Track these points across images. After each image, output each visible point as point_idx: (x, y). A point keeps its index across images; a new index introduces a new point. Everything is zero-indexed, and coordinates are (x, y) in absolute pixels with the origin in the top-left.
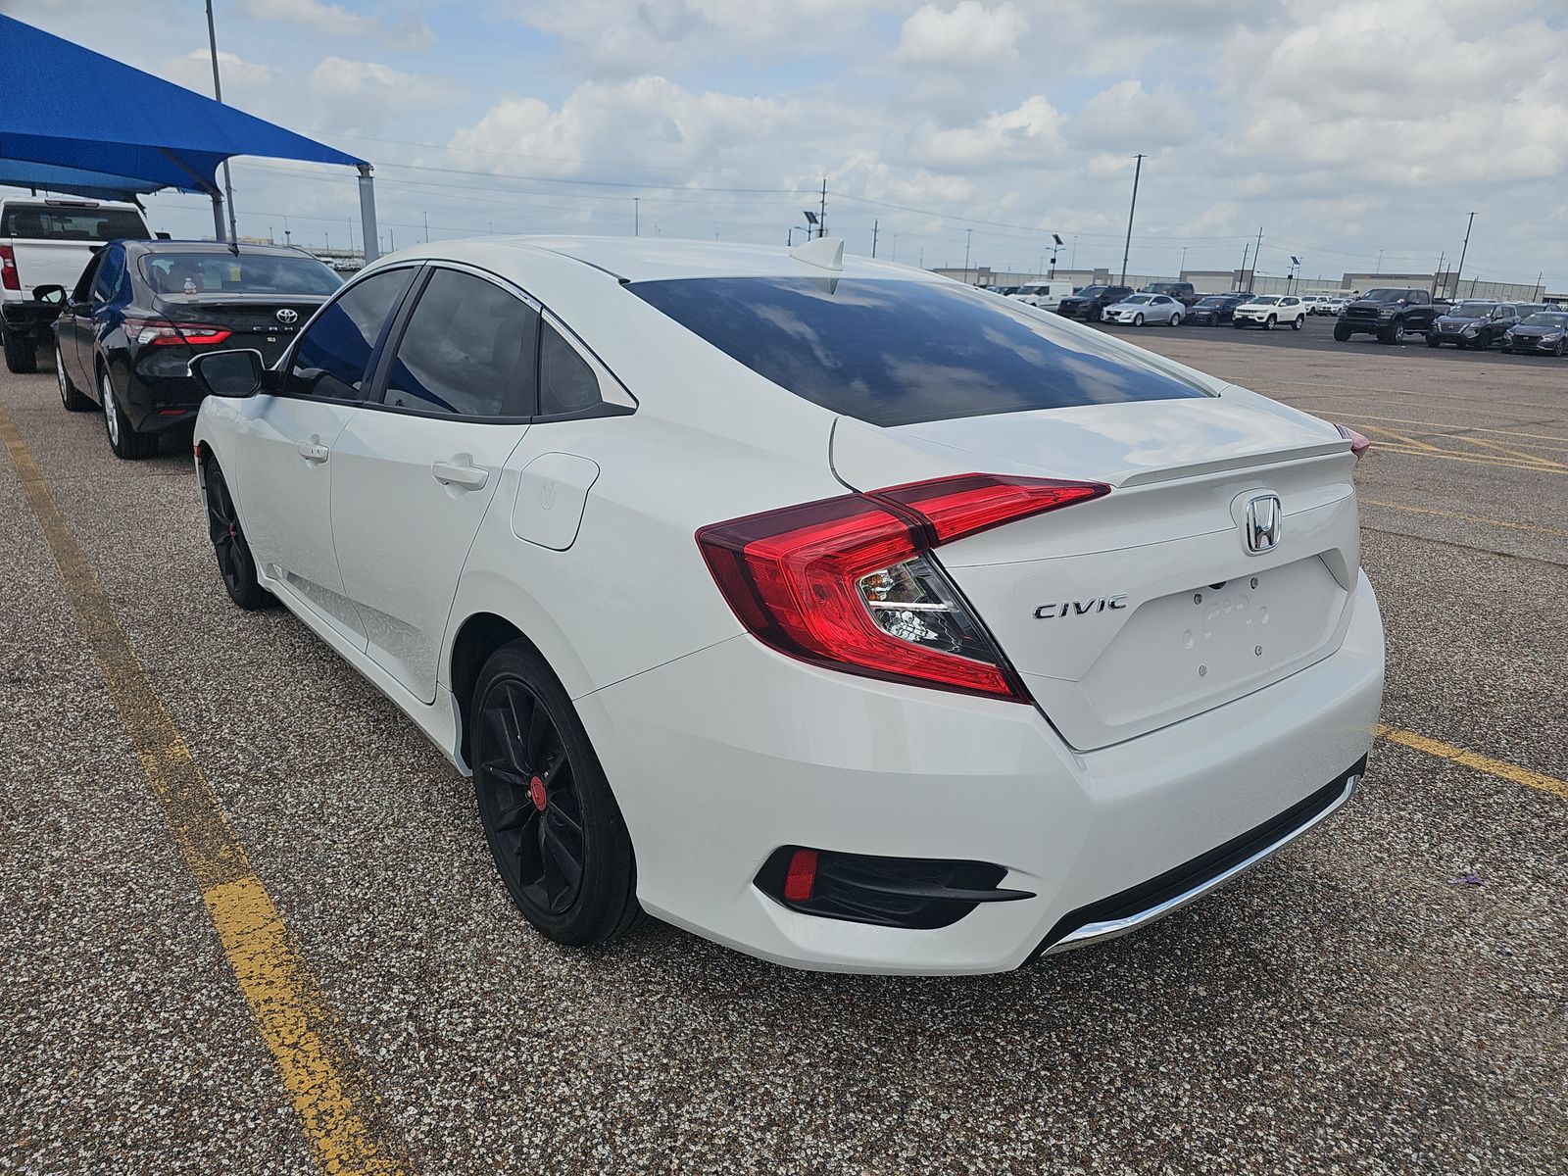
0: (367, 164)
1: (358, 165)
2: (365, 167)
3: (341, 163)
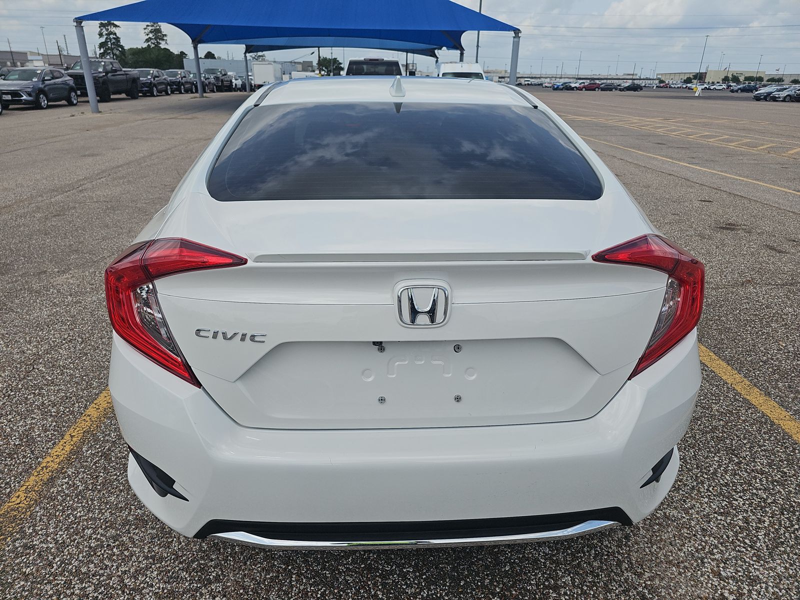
0: (519, 30)
1: (514, 31)
2: (517, 31)
3: (506, 31)
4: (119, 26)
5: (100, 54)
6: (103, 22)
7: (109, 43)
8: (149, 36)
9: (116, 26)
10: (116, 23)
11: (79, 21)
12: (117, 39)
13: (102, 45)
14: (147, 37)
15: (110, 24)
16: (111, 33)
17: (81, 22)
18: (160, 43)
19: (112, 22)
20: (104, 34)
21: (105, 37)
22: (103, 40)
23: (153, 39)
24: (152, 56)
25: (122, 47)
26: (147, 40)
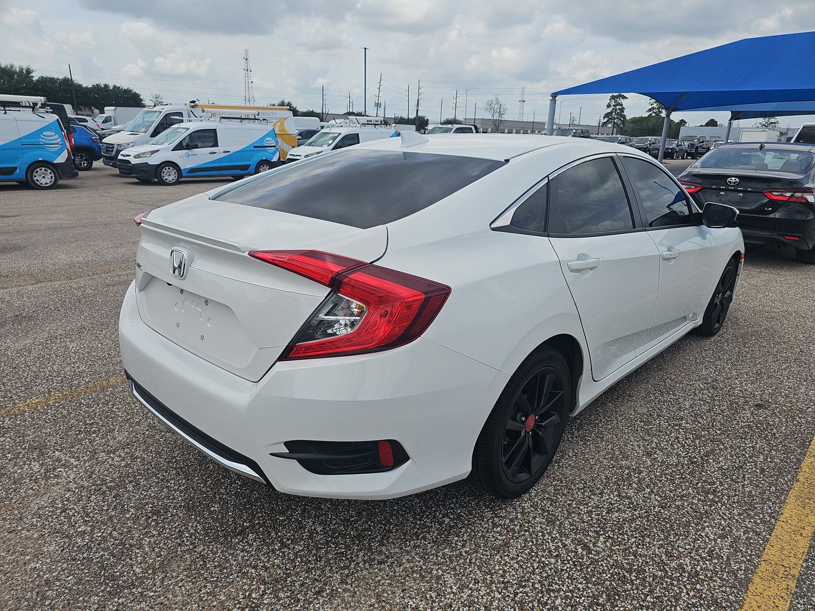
4: (627, 98)
5: (603, 123)
6: (614, 94)
7: (614, 113)
8: (653, 106)
9: (624, 97)
10: (625, 95)
11: (554, 95)
12: (622, 110)
13: (606, 115)
14: (651, 107)
15: (620, 96)
16: (619, 104)
17: (556, 97)
18: (661, 112)
19: (622, 94)
20: (612, 105)
21: (612, 108)
22: (609, 110)
23: (656, 108)
24: (650, 124)
25: (624, 117)
26: (650, 110)
